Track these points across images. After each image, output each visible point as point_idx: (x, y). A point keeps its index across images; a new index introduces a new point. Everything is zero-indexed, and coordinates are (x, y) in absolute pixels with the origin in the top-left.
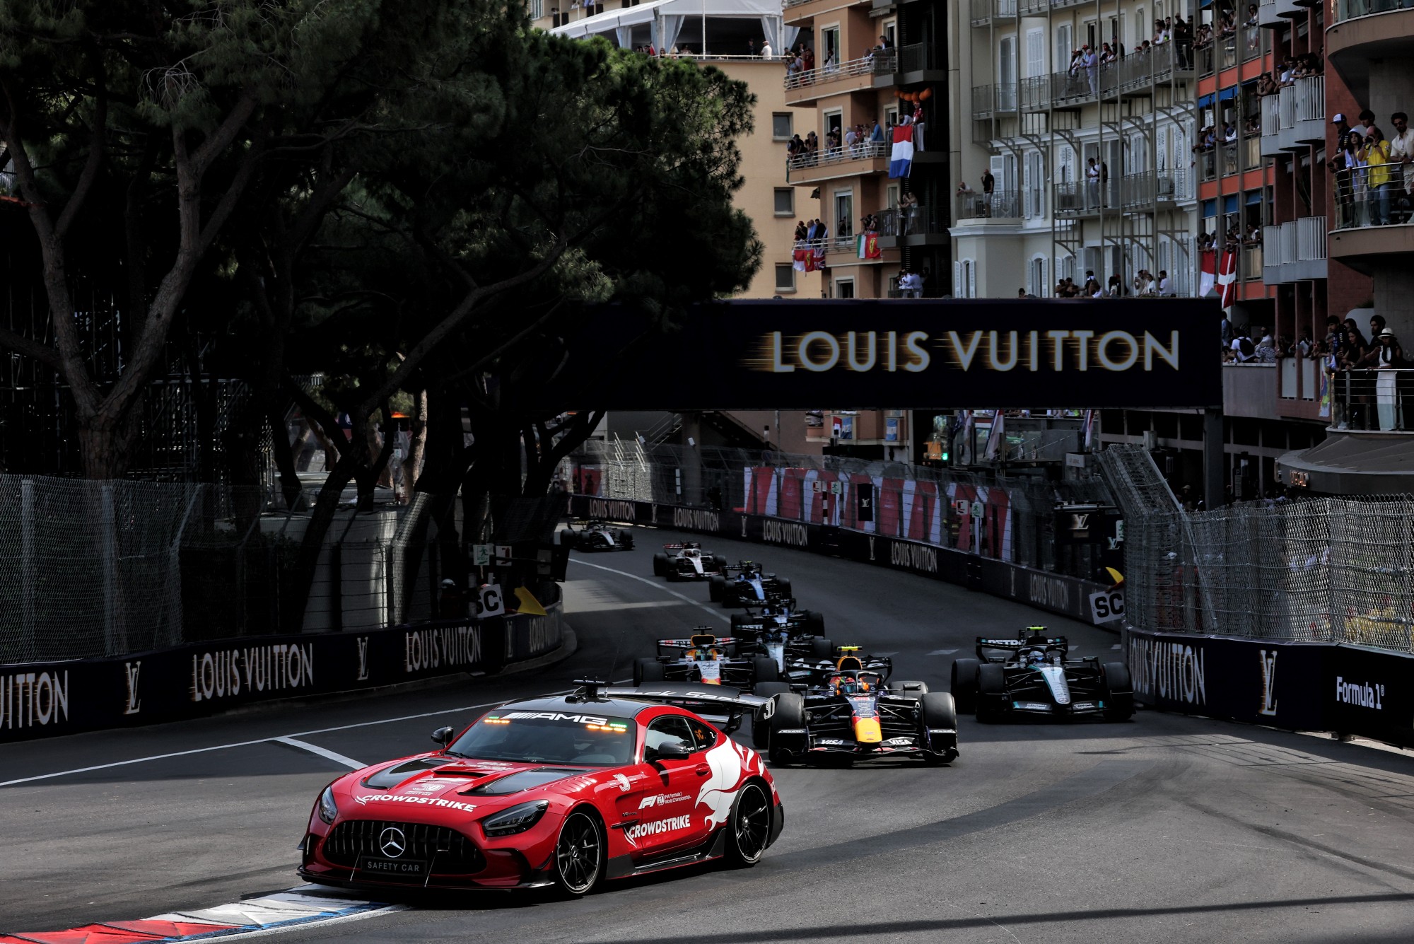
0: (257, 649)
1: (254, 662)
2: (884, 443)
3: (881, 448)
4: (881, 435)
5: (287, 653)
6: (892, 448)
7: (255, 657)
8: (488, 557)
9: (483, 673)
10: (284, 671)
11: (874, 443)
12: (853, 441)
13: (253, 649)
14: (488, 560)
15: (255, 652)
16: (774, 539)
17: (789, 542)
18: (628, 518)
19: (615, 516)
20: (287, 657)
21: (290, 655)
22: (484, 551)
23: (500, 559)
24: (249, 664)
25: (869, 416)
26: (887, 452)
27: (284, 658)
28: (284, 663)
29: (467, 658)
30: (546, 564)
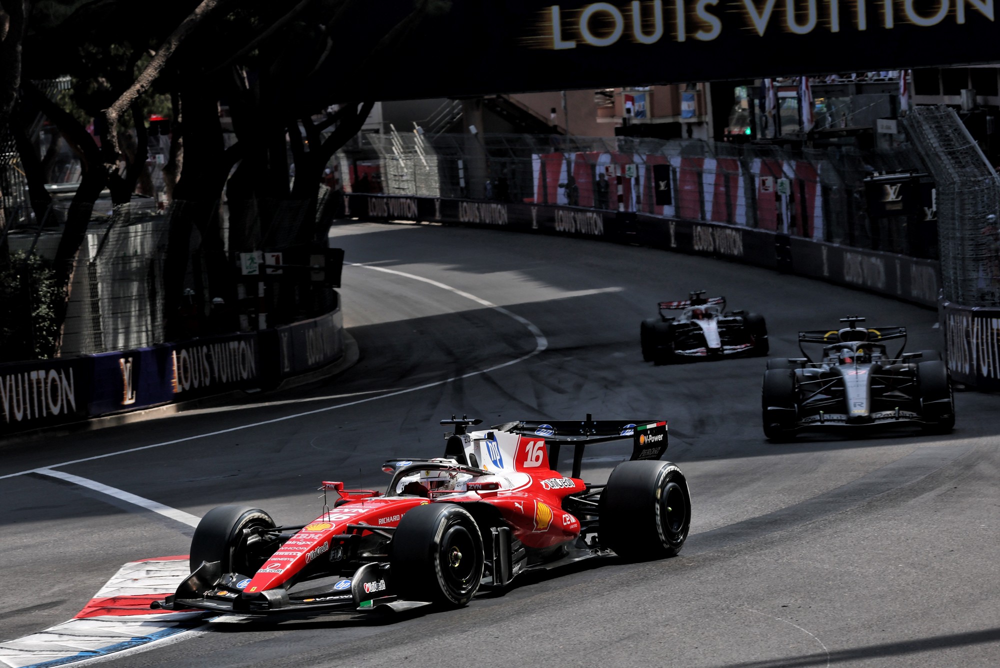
0: (13, 376)
1: (11, 391)
2: (681, 120)
3: (678, 125)
4: (677, 112)
5: (46, 379)
6: (690, 125)
7: (11, 385)
8: (257, 265)
9: (259, 390)
10: (43, 398)
11: (669, 120)
12: (648, 120)
13: (8, 377)
14: (257, 269)
15: (11, 380)
16: (567, 230)
17: (583, 231)
18: (410, 215)
19: (396, 214)
20: (46, 383)
21: (49, 381)
22: (252, 259)
23: (270, 266)
24: (5, 393)
25: (663, 91)
26: (684, 129)
27: (43, 385)
28: (43, 389)
29: (241, 374)
30: (320, 269)
